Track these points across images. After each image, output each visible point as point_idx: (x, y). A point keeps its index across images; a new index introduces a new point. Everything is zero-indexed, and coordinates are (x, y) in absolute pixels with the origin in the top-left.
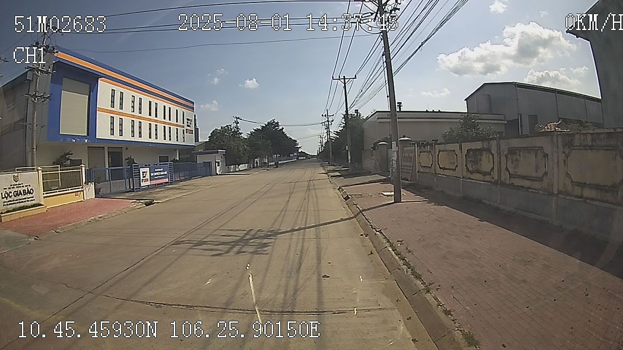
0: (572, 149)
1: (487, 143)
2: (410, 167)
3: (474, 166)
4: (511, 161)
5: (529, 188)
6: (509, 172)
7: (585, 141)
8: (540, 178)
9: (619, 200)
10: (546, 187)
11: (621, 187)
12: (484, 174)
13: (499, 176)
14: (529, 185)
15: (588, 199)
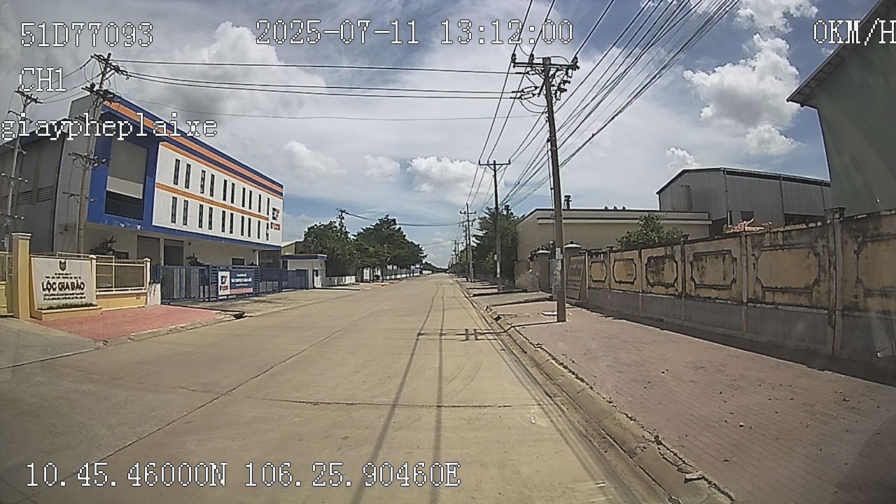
0: (762, 251)
1: (670, 249)
2: (579, 281)
3: (655, 278)
5: (716, 298)
6: (695, 282)
7: (776, 240)
8: (728, 286)
9: (814, 302)
10: (734, 296)
11: (816, 286)
12: (668, 286)
13: (684, 288)
14: (717, 296)
15: (780, 304)
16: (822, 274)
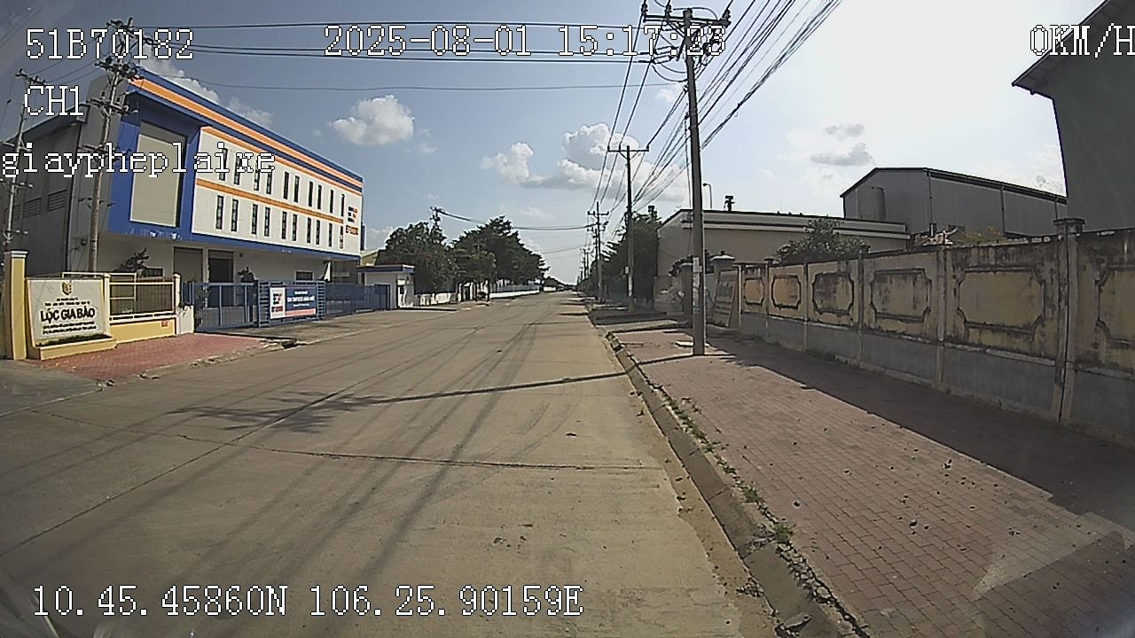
0: (967, 272)
1: (845, 264)
2: (729, 303)
3: (824, 302)
4: (878, 293)
5: (903, 333)
6: (875, 310)
7: (986, 258)
8: (919, 318)
9: (1037, 347)
10: (928, 331)
11: (1039, 327)
12: (840, 313)
13: (861, 316)
14: (904, 330)
15: (989, 347)
16: (1049, 310)
